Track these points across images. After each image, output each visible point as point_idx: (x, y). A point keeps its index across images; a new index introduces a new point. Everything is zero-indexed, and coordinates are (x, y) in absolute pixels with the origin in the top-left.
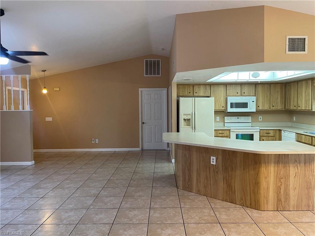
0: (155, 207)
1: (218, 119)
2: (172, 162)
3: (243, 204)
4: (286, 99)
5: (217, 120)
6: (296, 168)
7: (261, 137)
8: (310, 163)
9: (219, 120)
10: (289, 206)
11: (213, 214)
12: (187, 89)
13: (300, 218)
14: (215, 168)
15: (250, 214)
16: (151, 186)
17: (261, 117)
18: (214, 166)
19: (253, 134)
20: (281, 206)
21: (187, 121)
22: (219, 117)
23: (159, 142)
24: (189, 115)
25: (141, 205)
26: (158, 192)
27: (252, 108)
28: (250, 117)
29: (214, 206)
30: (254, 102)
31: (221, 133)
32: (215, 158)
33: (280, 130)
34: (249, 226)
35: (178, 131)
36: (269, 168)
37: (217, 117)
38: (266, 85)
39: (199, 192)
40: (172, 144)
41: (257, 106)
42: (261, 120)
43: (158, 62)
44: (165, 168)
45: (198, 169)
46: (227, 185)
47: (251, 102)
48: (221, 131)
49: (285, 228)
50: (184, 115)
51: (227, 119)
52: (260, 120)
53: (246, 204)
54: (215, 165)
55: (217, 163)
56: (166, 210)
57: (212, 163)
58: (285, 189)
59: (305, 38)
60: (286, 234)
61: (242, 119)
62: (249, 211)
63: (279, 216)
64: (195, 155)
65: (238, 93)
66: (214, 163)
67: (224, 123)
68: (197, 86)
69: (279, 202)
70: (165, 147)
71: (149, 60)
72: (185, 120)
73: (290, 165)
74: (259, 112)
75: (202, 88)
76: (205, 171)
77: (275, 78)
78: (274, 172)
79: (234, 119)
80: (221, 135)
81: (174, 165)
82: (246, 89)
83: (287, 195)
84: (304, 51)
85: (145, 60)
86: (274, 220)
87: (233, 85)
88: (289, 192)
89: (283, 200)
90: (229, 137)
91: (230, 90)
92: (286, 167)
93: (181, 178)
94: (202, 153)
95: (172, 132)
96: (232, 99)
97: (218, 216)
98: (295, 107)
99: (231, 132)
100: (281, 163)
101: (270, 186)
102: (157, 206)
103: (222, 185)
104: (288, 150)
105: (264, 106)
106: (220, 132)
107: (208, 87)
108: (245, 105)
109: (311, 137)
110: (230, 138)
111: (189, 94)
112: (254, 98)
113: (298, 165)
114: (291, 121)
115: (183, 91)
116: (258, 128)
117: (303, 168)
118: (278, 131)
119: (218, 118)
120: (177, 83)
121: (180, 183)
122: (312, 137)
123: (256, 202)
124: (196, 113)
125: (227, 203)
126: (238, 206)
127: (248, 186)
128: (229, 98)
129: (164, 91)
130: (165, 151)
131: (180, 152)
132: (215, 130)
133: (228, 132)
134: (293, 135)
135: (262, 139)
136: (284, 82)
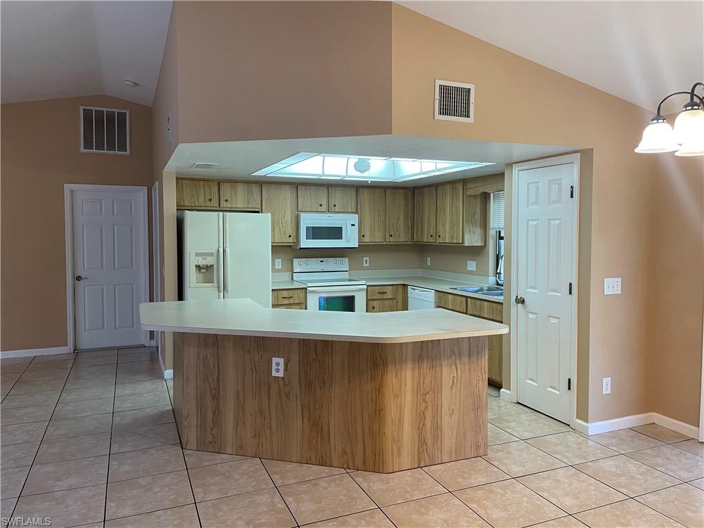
0: (120, 515)
1: (278, 266)
2: (163, 378)
3: (348, 464)
4: (414, 222)
5: (276, 267)
6: (454, 367)
7: (370, 303)
8: (478, 354)
9: (280, 267)
10: (441, 453)
11: (281, 505)
12: (202, 191)
13: (466, 478)
14: (282, 385)
15: (364, 485)
16: (104, 453)
17: (368, 258)
18: (281, 381)
19: (353, 297)
20: (426, 455)
21: (206, 271)
22: (280, 260)
23: (128, 327)
24: (211, 254)
25: (76, 516)
26: (127, 468)
27: (350, 239)
28: (347, 259)
29: (281, 481)
30: (354, 225)
31: (288, 298)
32: (281, 361)
33: (405, 286)
34: (367, 518)
35: (181, 297)
36: (403, 373)
37: (276, 260)
38: (377, 190)
39: (241, 452)
40: (163, 333)
41: (362, 236)
42: (368, 265)
43: (122, 117)
44: (146, 395)
45: (238, 393)
46: (311, 423)
47: (349, 226)
48: (286, 291)
49: (442, 507)
50: (197, 254)
51: (299, 265)
52: (365, 265)
53: (354, 463)
54: (283, 378)
55: (287, 373)
56: (153, 517)
57: (274, 374)
58: (433, 417)
59: (469, 89)
60: (448, 524)
61: (330, 264)
62: (361, 480)
63: (426, 481)
64: (230, 356)
65: (321, 205)
66: (281, 374)
67: (293, 273)
68: (229, 184)
69: (423, 446)
70: (145, 340)
71: (95, 110)
72: (198, 267)
73: (443, 362)
74: (364, 248)
75: (241, 189)
76: (257, 396)
77: (396, 177)
78: (413, 381)
79: (314, 264)
80: (286, 302)
81: (171, 384)
82: (338, 198)
83: (437, 428)
84: (468, 117)
85: (82, 108)
86: (416, 492)
87: (312, 187)
88: (441, 422)
89: (430, 442)
90: (303, 305)
91: (306, 197)
92: (436, 367)
93: (194, 422)
94: (249, 351)
95: (163, 300)
96: (309, 220)
97: (293, 506)
98: (432, 238)
99: (308, 294)
100: (425, 360)
101: (405, 413)
102: (126, 511)
103: (298, 424)
104: (440, 330)
105: (374, 235)
106: (285, 294)
107: (255, 189)
108: (336, 233)
109: (464, 299)
110: (306, 309)
111: (208, 203)
112: (354, 218)
113: (458, 362)
114: (423, 266)
115: (192, 196)
116: (364, 282)
117: (467, 367)
118: (400, 287)
119: (278, 262)
120: (177, 173)
121: (191, 435)
122: (467, 297)
123: (375, 455)
124: (228, 250)
125: (310, 468)
126: (336, 471)
127: (359, 419)
128: (302, 215)
129: (141, 194)
130: (142, 350)
131: (191, 353)
132: (272, 290)
133: (301, 294)
134: (431, 296)
135: (371, 307)
136: (412, 186)
